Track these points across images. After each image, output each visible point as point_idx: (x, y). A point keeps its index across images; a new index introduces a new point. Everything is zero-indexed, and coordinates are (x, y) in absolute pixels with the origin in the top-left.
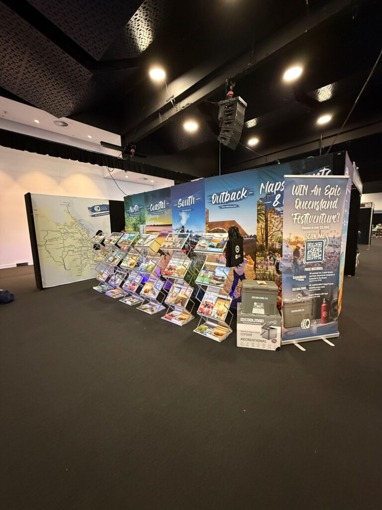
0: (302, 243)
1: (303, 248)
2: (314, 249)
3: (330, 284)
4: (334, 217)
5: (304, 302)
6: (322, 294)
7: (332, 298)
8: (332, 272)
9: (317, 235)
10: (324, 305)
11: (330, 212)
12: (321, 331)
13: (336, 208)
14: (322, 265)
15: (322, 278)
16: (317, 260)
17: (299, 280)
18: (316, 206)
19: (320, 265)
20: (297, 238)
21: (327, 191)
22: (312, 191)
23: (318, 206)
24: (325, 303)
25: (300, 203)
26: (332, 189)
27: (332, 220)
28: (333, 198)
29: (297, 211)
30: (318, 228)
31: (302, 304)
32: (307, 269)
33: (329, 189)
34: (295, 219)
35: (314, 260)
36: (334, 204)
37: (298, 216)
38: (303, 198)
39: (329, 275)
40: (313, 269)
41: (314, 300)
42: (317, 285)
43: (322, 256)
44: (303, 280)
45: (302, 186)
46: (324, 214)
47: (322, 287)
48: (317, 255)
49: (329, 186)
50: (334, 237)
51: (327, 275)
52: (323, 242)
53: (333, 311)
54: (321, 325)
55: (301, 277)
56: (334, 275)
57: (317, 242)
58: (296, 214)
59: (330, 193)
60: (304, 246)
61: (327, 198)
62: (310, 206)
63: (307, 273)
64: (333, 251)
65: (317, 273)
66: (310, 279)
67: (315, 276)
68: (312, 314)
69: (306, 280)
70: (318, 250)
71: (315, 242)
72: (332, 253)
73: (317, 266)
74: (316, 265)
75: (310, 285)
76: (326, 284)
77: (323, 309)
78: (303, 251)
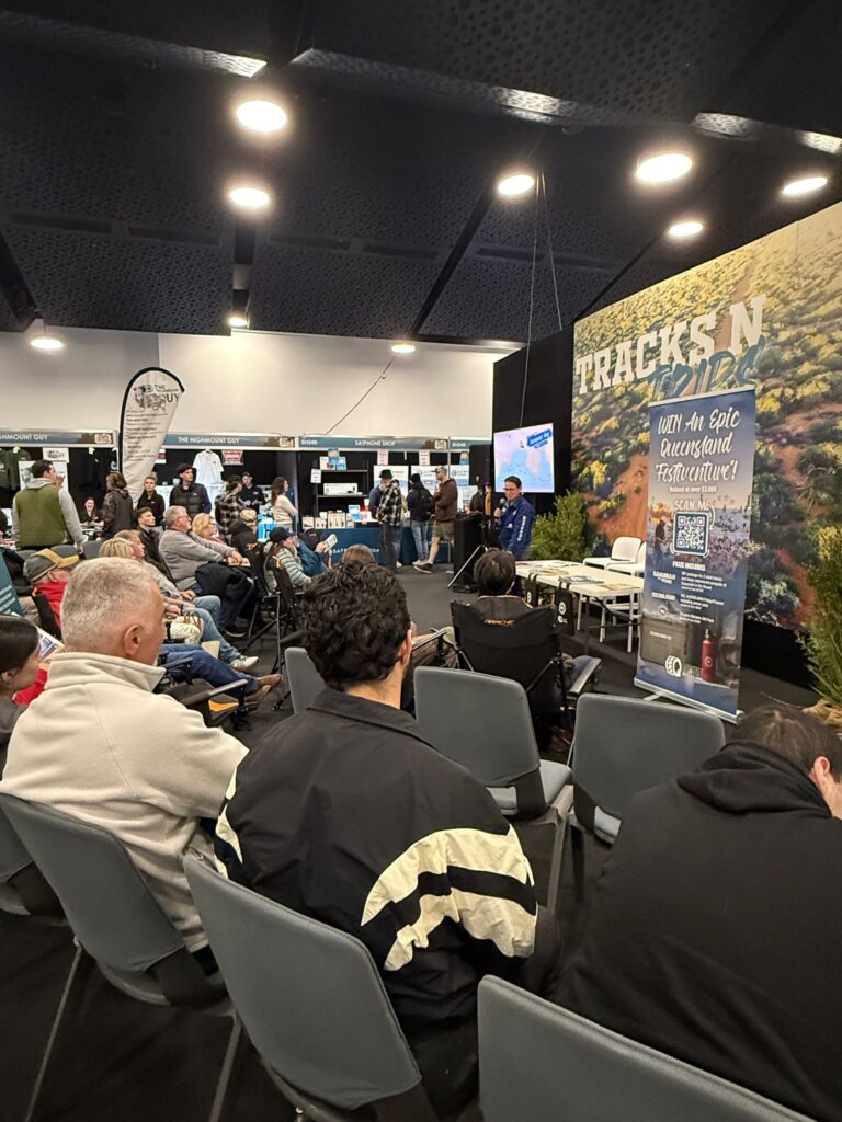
0: (669, 515)
1: (670, 524)
2: (691, 528)
3: (718, 603)
4: (725, 470)
5: (671, 623)
6: (704, 619)
7: (720, 633)
8: (720, 579)
9: (696, 504)
10: (706, 642)
11: (718, 459)
12: (699, 693)
13: (728, 451)
14: (703, 561)
15: (705, 587)
16: (696, 550)
17: (663, 580)
18: (695, 450)
19: (700, 560)
20: (662, 506)
21: (713, 420)
22: (687, 424)
23: (698, 450)
24: (710, 640)
25: (669, 445)
26: (721, 415)
27: (721, 476)
28: (724, 432)
29: (663, 460)
30: (698, 489)
31: (668, 626)
32: (676, 564)
33: (716, 416)
34: (659, 473)
35: (690, 549)
36: (724, 445)
37: (664, 467)
38: (673, 438)
39: (716, 584)
40: (688, 566)
41: (691, 627)
42: (695, 598)
43: (704, 544)
44: (670, 582)
45: (672, 417)
46: (707, 464)
47: (704, 605)
48: (697, 541)
49: (717, 410)
50: (724, 509)
51: (712, 583)
52: (705, 516)
53: (723, 662)
54: (700, 680)
55: (666, 575)
56: (725, 585)
57: (697, 516)
58: (661, 466)
59: (717, 423)
60: (672, 521)
61: (713, 435)
62: (685, 450)
63: (677, 571)
64: (722, 537)
65: (696, 576)
66: (683, 583)
67: (692, 580)
68: (685, 653)
69: (677, 582)
70: (697, 531)
71: (692, 516)
72: (720, 540)
73: (695, 563)
74: (693, 559)
75: (683, 595)
76: (710, 602)
77: (705, 650)
78: (671, 529)
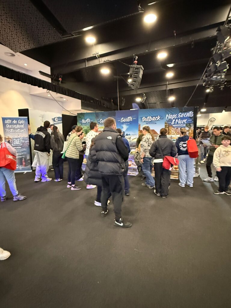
0: (11, 139)
3: (24, 153)
4: (23, 130)
6: (22, 156)
7: (26, 158)
9: (17, 136)
10: (23, 160)
11: (21, 129)
12: (23, 169)
14: (20, 146)
15: (21, 151)
16: (18, 145)
20: (9, 137)
22: (13, 122)
23: (16, 127)
25: (9, 126)
27: (22, 132)
28: (22, 124)
29: (7, 128)
30: (17, 134)
33: (20, 121)
35: (17, 145)
36: (23, 126)
37: (8, 130)
38: (10, 124)
40: (17, 147)
43: (20, 143)
46: (19, 129)
47: (22, 154)
49: (20, 120)
50: (23, 137)
52: (20, 138)
53: (27, 162)
54: (23, 167)
56: (26, 150)
58: (7, 129)
59: (20, 122)
60: (12, 140)
61: (19, 124)
62: (13, 126)
65: (19, 149)
68: (19, 163)
70: (18, 141)
71: (17, 139)
72: (23, 142)
73: (19, 147)
77: (23, 162)
78: (12, 141)
